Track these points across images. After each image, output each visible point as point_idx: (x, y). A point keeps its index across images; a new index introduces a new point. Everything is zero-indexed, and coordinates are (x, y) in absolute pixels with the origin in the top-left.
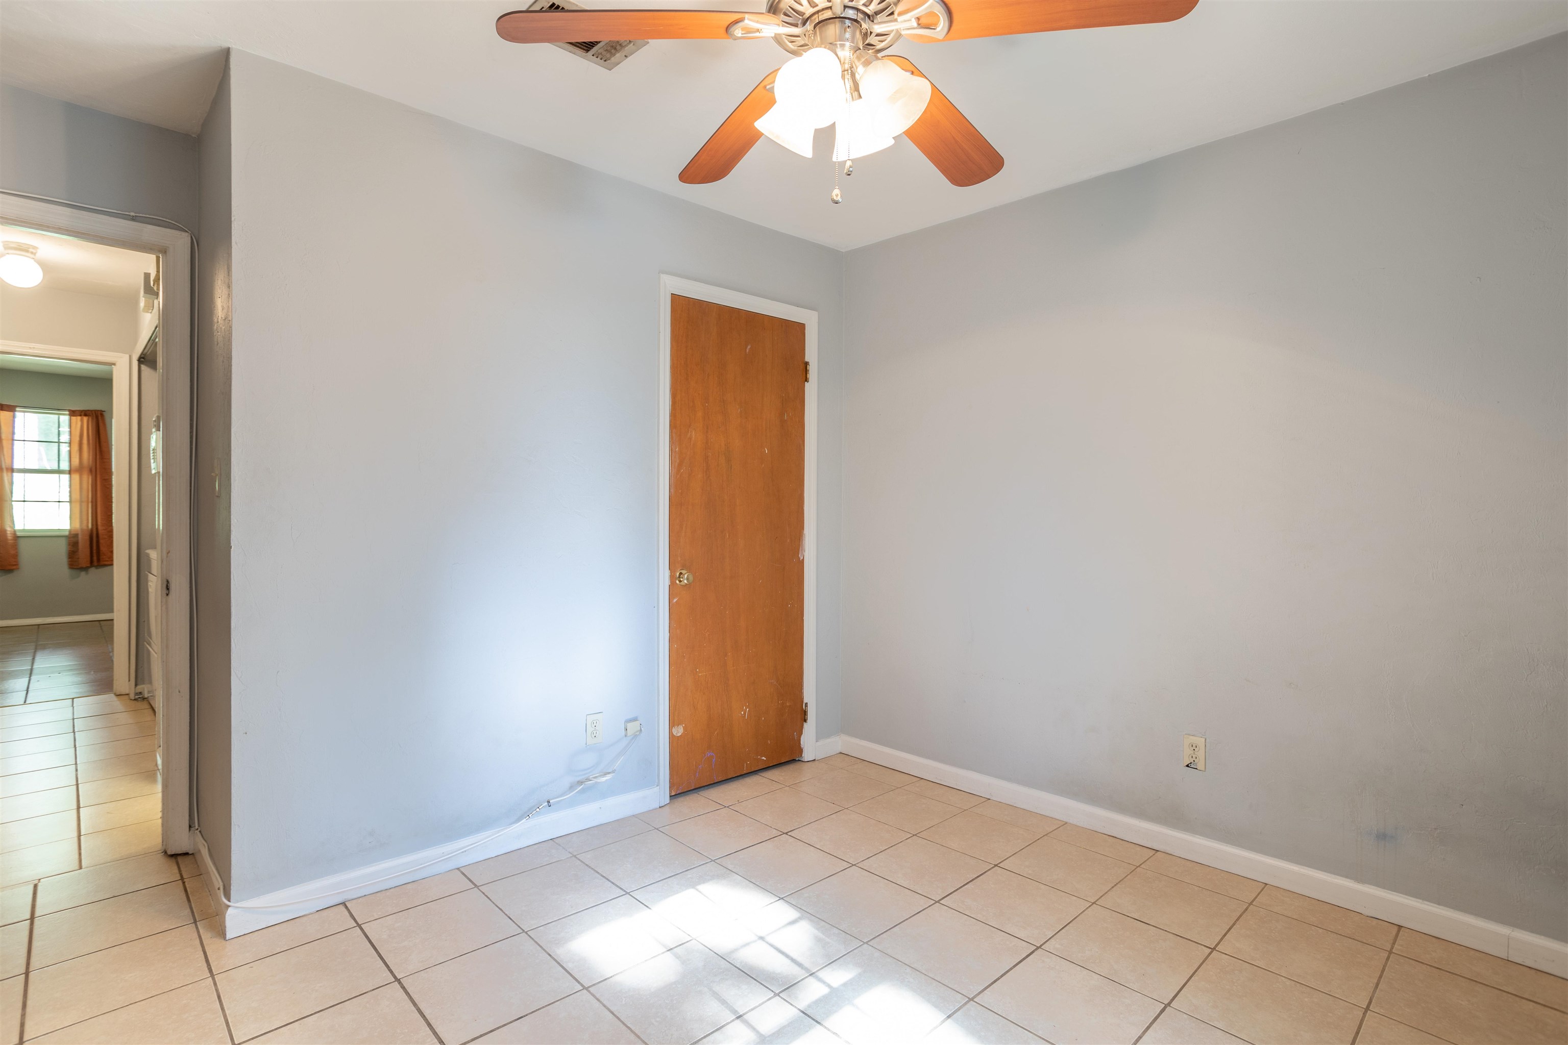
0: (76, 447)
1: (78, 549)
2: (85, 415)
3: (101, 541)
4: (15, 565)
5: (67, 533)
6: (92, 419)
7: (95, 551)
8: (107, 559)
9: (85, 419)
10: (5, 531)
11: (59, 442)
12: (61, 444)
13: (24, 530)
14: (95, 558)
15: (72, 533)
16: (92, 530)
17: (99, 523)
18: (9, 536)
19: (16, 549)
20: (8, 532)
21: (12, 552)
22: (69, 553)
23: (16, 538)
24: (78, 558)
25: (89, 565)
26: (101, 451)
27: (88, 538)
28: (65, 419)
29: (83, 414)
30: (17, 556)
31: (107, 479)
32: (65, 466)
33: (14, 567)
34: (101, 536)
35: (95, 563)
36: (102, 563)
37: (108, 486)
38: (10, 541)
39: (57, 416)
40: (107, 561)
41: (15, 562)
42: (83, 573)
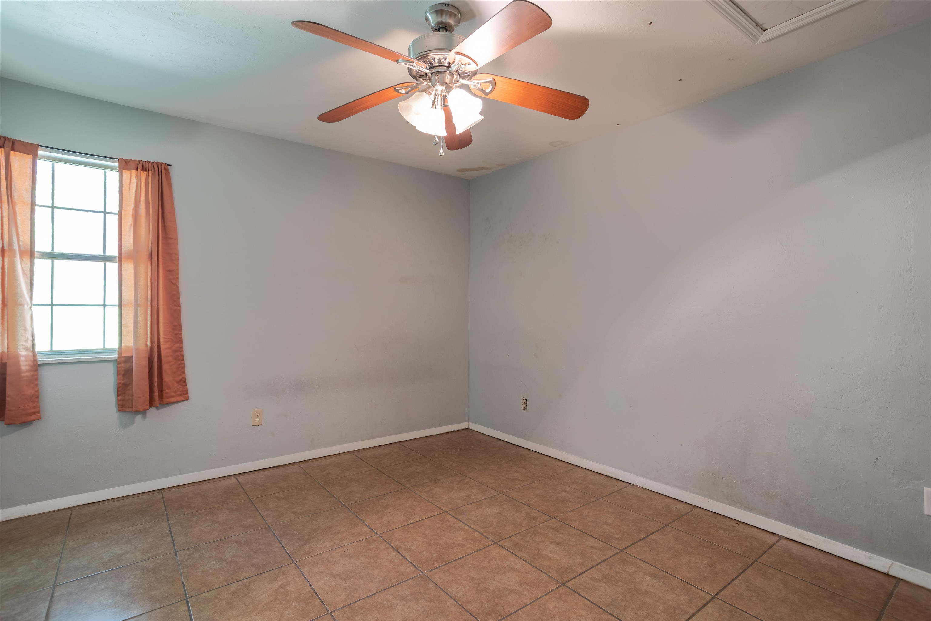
0: (128, 221)
1: (132, 381)
2: (144, 169)
3: (165, 367)
4: (34, 413)
5: (115, 356)
6: (153, 175)
7: (156, 384)
8: (173, 394)
9: (144, 175)
10: (17, 356)
11: (105, 213)
12: (107, 215)
13: (52, 353)
14: (156, 395)
15: (123, 355)
16: (152, 348)
17: (162, 340)
18: (24, 366)
19: (37, 385)
20: (22, 359)
21: (29, 392)
22: (118, 388)
23: (36, 366)
24: (132, 396)
25: (148, 407)
26: (164, 226)
27: (146, 363)
28: (114, 176)
29: (140, 166)
30: (38, 397)
31: (173, 270)
32: (113, 250)
33: (33, 417)
34: (164, 359)
35: (157, 401)
36: (165, 401)
37: (174, 281)
38: (24, 375)
39: (102, 171)
40: (173, 396)
41: (34, 408)
42: (139, 418)
